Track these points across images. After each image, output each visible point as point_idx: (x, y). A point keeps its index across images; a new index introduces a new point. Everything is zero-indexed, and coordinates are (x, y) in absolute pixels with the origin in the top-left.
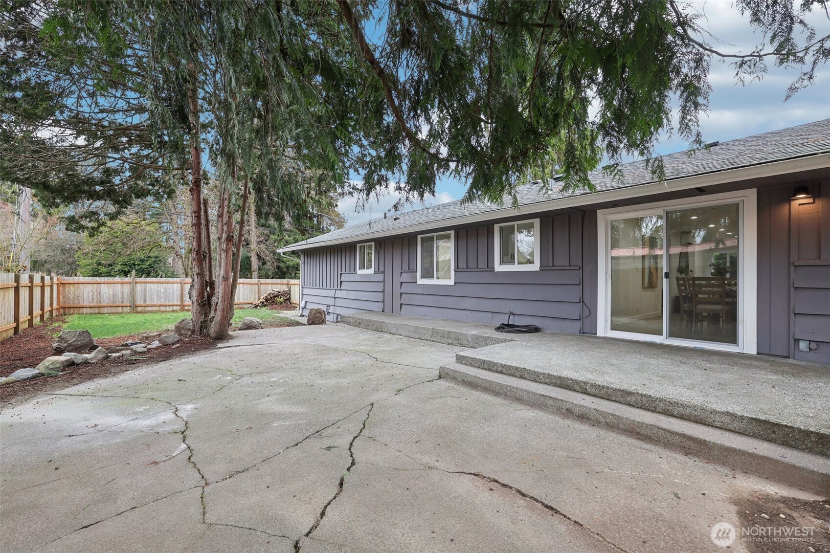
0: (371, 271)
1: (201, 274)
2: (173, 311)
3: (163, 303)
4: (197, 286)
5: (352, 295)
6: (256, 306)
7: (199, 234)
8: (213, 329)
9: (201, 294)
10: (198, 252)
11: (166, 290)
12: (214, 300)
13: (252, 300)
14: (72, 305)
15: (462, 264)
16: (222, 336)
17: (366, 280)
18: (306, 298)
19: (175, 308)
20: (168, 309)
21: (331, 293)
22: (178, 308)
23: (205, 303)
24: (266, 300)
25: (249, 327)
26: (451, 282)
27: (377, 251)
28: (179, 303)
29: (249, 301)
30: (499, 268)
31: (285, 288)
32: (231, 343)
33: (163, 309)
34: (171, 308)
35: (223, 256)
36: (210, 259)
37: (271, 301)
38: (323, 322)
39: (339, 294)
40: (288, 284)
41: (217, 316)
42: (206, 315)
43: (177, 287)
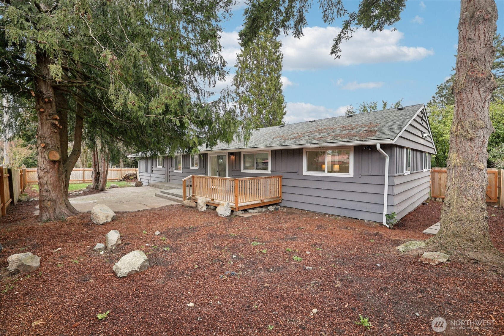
0: (161, 167)
1: (95, 170)
2: (80, 183)
3: (75, 180)
4: (94, 174)
5: (156, 176)
6: (120, 181)
7: (95, 157)
8: (100, 187)
9: (96, 177)
10: (94, 163)
11: (76, 174)
12: (100, 178)
13: (118, 178)
14: (32, 181)
15: (184, 166)
16: (103, 190)
17: (160, 170)
18: (141, 177)
19: (80, 182)
20: (77, 182)
21: (149, 175)
22: (82, 182)
23: (97, 179)
24: (125, 178)
25: (113, 187)
26: (181, 172)
27: (163, 160)
28: (82, 179)
29: (116, 178)
30: (192, 168)
31: (134, 172)
32: (106, 192)
33: (75, 182)
34: (79, 182)
35: (103, 164)
36: (98, 165)
37: (127, 178)
38: (141, 186)
39: (152, 175)
40: (136, 170)
41: (101, 183)
42: (97, 183)
43: (81, 172)
